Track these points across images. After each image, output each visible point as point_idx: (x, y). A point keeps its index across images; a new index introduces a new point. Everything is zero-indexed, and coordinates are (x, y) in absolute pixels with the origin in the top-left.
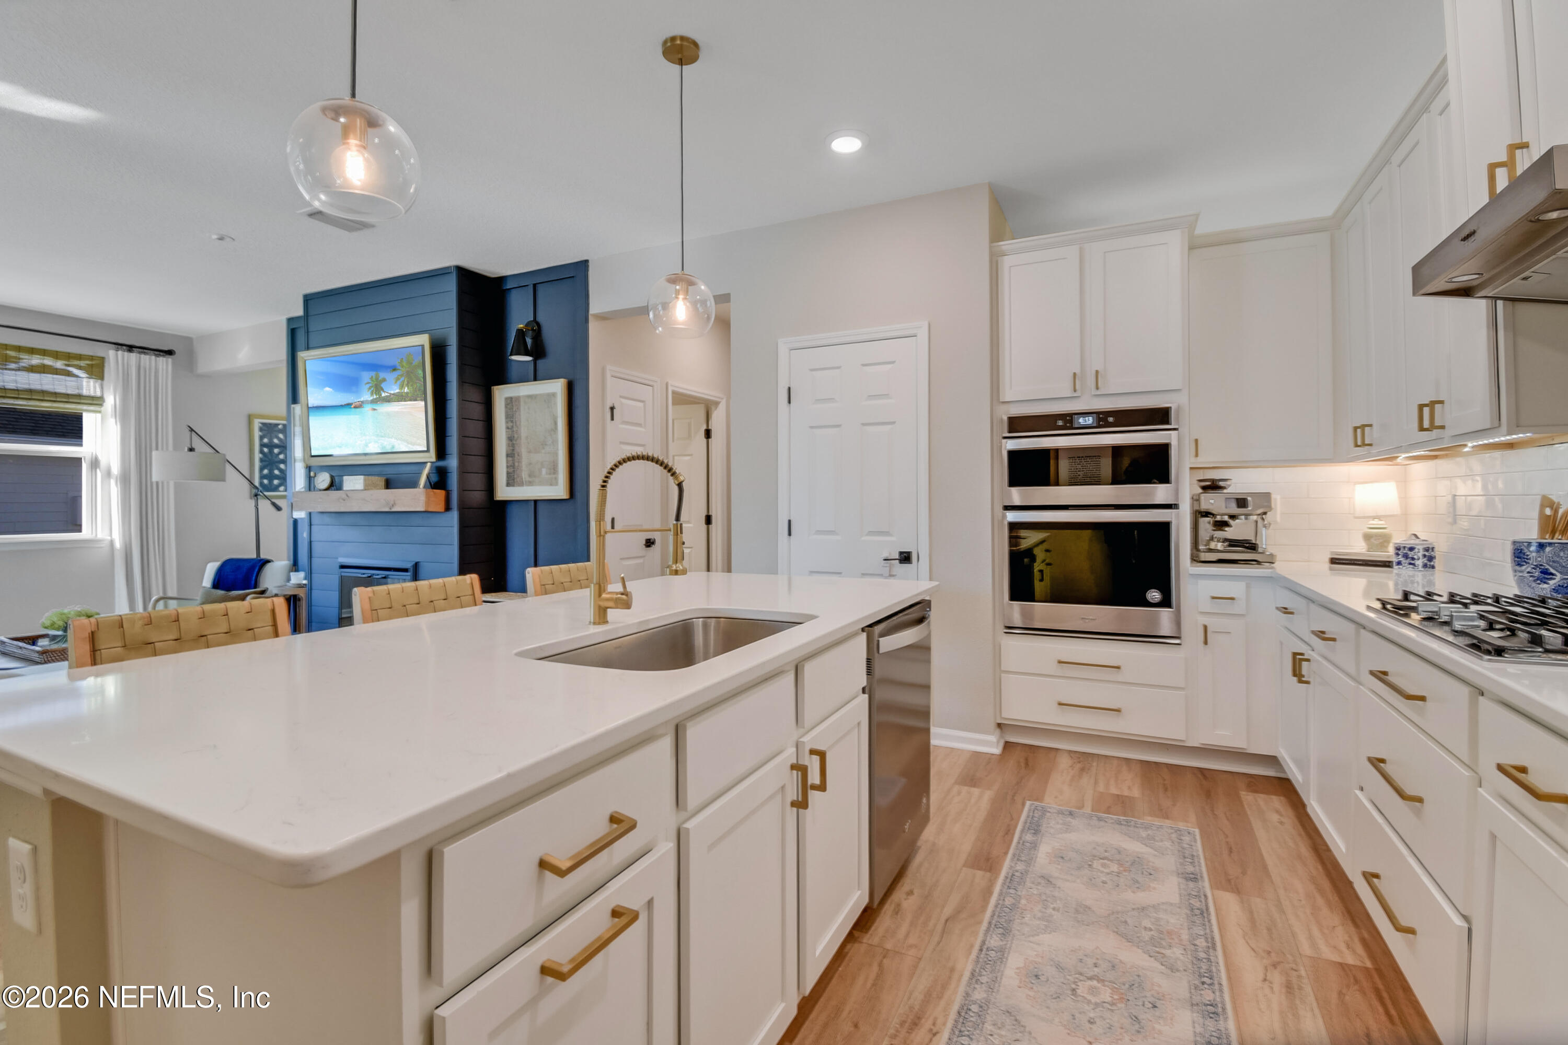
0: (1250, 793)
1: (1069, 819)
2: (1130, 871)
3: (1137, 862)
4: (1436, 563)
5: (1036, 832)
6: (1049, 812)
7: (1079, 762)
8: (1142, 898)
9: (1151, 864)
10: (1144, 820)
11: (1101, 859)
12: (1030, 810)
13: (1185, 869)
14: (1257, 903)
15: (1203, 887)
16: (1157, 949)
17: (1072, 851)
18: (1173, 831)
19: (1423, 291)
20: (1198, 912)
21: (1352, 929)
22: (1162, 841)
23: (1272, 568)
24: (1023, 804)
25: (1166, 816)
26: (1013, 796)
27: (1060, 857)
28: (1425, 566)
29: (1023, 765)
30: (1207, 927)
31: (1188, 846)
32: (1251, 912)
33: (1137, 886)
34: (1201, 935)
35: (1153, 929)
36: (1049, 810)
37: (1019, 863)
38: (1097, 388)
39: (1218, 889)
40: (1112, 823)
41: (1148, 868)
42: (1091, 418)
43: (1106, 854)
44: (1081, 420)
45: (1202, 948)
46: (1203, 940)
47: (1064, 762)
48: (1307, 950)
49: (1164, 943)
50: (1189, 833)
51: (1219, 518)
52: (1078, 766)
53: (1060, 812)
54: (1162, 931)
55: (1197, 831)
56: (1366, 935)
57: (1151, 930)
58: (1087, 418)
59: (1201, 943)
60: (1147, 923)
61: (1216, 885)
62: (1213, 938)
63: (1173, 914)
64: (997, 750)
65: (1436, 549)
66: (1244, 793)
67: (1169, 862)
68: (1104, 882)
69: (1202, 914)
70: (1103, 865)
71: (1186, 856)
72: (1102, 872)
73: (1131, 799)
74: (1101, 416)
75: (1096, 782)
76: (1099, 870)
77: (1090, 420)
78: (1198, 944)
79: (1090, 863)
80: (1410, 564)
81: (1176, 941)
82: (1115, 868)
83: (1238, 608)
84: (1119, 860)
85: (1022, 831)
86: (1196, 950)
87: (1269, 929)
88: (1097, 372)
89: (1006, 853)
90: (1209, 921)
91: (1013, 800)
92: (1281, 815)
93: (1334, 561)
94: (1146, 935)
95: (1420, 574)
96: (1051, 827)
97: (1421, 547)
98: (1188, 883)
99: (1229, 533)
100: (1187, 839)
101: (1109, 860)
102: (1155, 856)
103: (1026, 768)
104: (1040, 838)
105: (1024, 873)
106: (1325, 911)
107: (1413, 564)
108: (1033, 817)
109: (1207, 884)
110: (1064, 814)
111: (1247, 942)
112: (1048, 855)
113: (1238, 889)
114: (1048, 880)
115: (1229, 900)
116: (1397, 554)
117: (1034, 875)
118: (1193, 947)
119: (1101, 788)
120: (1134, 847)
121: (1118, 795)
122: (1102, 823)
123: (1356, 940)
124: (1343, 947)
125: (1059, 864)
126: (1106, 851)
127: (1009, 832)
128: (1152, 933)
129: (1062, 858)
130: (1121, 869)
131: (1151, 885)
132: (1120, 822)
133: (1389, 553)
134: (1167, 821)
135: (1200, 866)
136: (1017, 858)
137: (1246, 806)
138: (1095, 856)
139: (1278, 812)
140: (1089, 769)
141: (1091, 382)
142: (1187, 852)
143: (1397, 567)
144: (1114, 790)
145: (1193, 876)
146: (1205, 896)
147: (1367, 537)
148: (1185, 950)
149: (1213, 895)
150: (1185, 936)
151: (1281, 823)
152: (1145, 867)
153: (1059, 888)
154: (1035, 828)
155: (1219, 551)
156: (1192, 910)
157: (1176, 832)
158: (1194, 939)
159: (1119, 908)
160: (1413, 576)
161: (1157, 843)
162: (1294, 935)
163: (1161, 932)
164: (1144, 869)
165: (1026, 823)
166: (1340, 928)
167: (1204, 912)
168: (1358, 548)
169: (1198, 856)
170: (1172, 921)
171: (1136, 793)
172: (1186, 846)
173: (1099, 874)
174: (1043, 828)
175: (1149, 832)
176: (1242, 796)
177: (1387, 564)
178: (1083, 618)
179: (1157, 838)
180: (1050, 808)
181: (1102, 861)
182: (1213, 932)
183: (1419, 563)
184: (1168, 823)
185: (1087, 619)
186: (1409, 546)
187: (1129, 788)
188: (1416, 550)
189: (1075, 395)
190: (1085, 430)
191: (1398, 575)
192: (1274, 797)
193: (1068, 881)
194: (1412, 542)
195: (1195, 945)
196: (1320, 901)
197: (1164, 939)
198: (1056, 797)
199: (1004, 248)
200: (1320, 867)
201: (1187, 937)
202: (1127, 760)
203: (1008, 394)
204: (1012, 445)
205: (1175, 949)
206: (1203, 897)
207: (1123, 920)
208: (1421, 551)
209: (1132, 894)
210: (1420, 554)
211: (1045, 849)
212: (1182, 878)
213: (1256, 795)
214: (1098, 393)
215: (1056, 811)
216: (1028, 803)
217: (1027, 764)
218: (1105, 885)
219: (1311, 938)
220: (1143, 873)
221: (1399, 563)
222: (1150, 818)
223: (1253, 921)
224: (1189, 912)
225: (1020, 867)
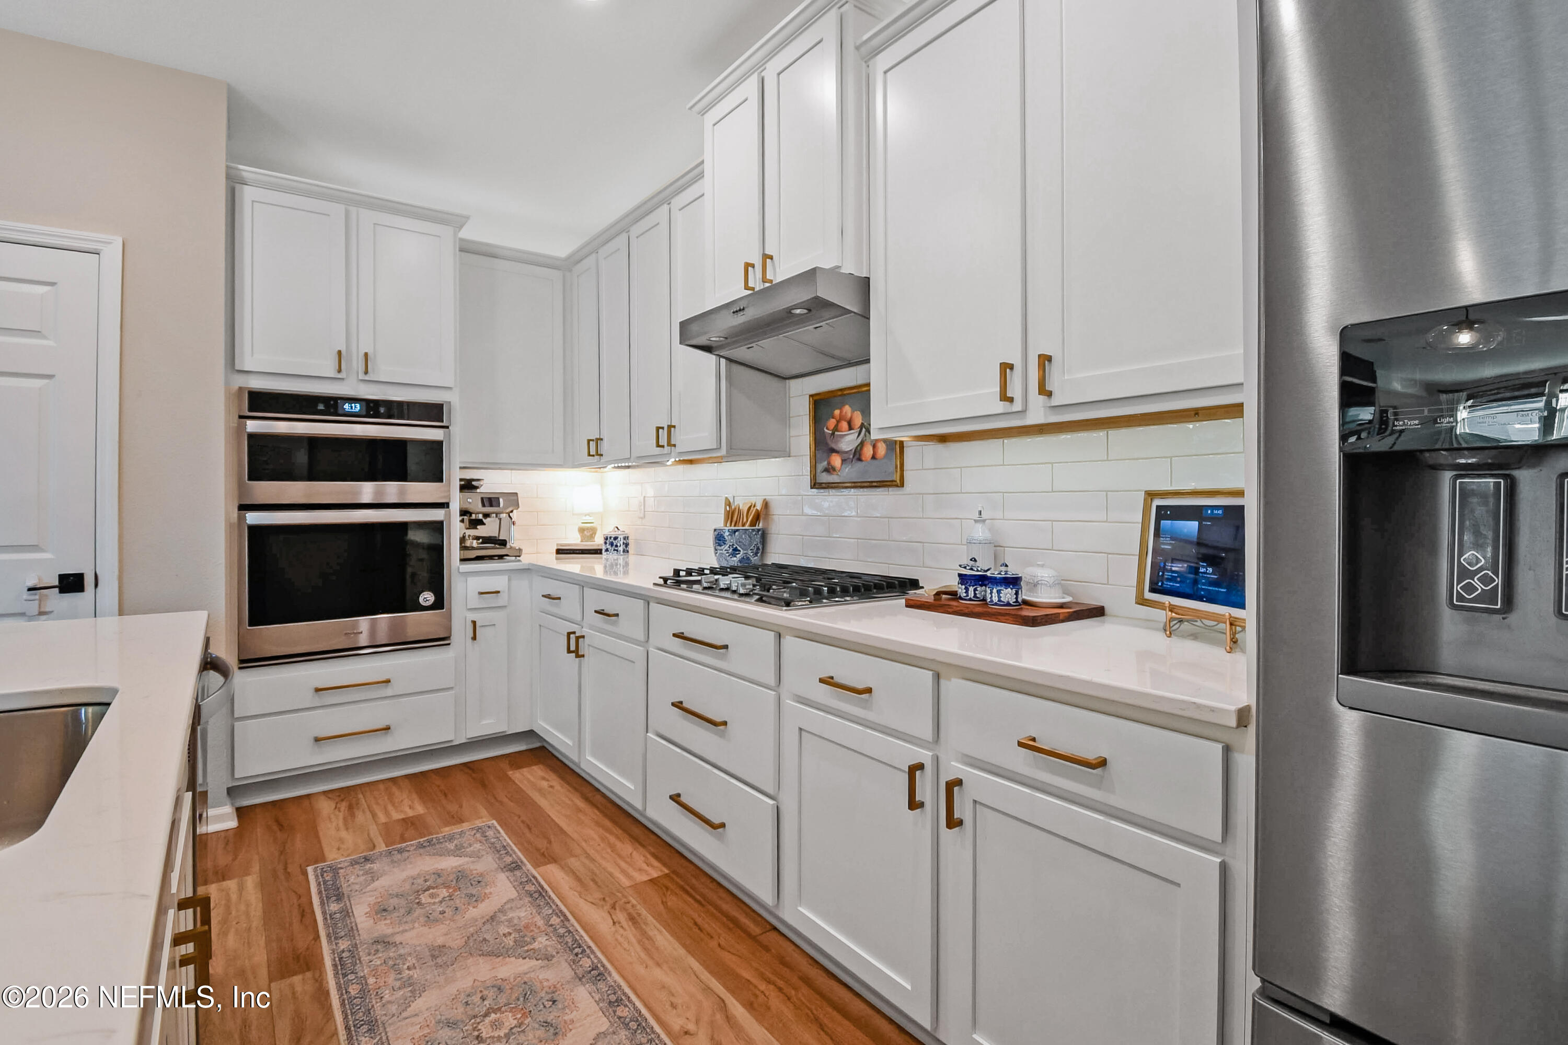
0: (515, 771)
1: (368, 866)
2: (459, 888)
3: (461, 876)
4: (630, 548)
5: (339, 897)
6: (342, 868)
7: (342, 800)
8: (485, 909)
9: (475, 872)
10: (442, 833)
11: (425, 891)
12: (317, 876)
13: (505, 862)
14: (573, 862)
15: (528, 870)
16: (526, 948)
17: (392, 898)
18: (475, 831)
19: (687, 343)
20: (536, 895)
21: (641, 849)
22: (471, 846)
23: (519, 561)
24: (305, 874)
25: (461, 821)
26: (286, 869)
27: (382, 911)
28: (624, 551)
29: (275, 828)
30: (551, 904)
31: (495, 840)
32: (574, 873)
33: (473, 899)
34: (551, 914)
35: (511, 931)
36: (339, 866)
37: (340, 941)
38: (366, 373)
39: (539, 866)
40: (415, 850)
41: (474, 877)
42: (358, 405)
43: (427, 883)
44: (347, 406)
45: (558, 924)
46: (554, 917)
47: (325, 807)
48: (626, 882)
49: (528, 939)
50: (489, 827)
51: (474, 516)
52: (343, 806)
53: (354, 863)
54: (520, 929)
55: (494, 822)
56: (652, 850)
57: (510, 934)
58: (353, 405)
59: (555, 920)
60: (503, 929)
61: (536, 865)
62: (561, 911)
63: (520, 908)
64: (233, 823)
65: (630, 538)
66: (511, 772)
67: (487, 863)
68: (443, 913)
69: (541, 894)
70: (432, 896)
71: (500, 850)
72: (434, 903)
73: (419, 817)
74: (372, 405)
75: (374, 815)
76: (430, 903)
77: (357, 407)
78: (553, 923)
79: (417, 901)
80: (614, 550)
81: (536, 931)
82: (444, 893)
83: (502, 600)
84: (443, 884)
85: (322, 904)
86: (555, 930)
87: (593, 880)
88: (366, 355)
89: (317, 937)
90: (550, 897)
91: (288, 875)
92: (548, 780)
93: (559, 552)
94: (510, 941)
95: (621, 557)
96: (353, 883)
97: (622, 537)
98: (515, 873)
99: (481, 531)
100: (490, 833)
101: (433, 888)
102: (473, 862)
103: (280, 830)
104: (347, 902)
105: (353, 950)
106: (619, 845)
107: (617, 550)
108: (325, 882)
109: (529, 866)
110: (359, 863)
111: (586, 900)
112: (368, 915)
113: (553, 858)
114: (383, 942)
115: (552, 870)
116: (606, 543)
117: (365, 946)
118: (551, 929)
119: (382, 818)
120: (449, 863)
121: (403, 819)
122: (406, 854)
123: (649, 856)
124: (645, 867)
125: (385, 919)
126: (426, 881)
127: (306, 912)
128: (513, 935)
129: (385, 910)
130: (451, 891)
131: (486, 891)
132: (422, 844)
133: (598, 542)
134: (464, 824)
135: (515, 853)
136: (333, 937)
137: (518, 783)
138: (418, 891)
139: (544, 779)
140: (357, 804)
141: (357, 364)
142: (498, 846)
143: (606, 553)
144: (396, 816)
145: (515, 865)
146: (534, 877)
147: (581, 530)
148: (546, 935)
149: (539, 874)
150: (540, 923)
151: (552, 787)
152: (471, 877)
153: (401, 943)
154: (333, 892)
155: (473, 548)
156: (531, 896)
157: (478, 831)
158: (548, 922)
159: (471, 929)
160: (617, 559)
161: (468, 850)
162: (611, 874)
163: (519, 931)
164: (470, 880)
165: (320, 893)
166: (635, 853)
167: (541, 893)
168: (574, 540)
169: (508, 844)
170: (523, 914)
171: (420, 809)
172: (492, 840)
173: (433, 907)
174: (345, 889)
175: (455, 842)
176: (511, 776)
177: (598, 552)
178: (346, 634)
179: (465, 845)
180: (340, 863)
181: (427, 892)
182: (557, 905)
183: (621, 549)
184: (465, 826)
185: (351, 634)
186: (614, 536)
187: (410, 807)
188: (619, 539)
189: (339, 376)
190: (352, 418)
191: (607, 560)
192: (535, 768)
193: (406, 931)
194: (617, 533)
195: (551, 925)
196: (612, 839)
197: (526, 935)
198: (339, 849)
199: (244, 174)
200: (596, 811)
201: (542, 922)
202: (393, 780)
203: (248, 361)
204: (253, 426)
205: (540, 939)
206: (532, 879)
207: (481, 939)
208: (622, 539)
209: (475, 910)
210: (622, 543)
211: (361, 912)
212: (507, 871)
213: (521, 770)
214: (367, 378)
215: (349, 864)
216: (310, 869)
217: (281, 827)
218: (444, 915)
219: (623, 871)
220: (472, 885)
221: (607, 550)
222: (447, 829)
223: (579, 879)
224: (530, 899)
225: (344, 945)
